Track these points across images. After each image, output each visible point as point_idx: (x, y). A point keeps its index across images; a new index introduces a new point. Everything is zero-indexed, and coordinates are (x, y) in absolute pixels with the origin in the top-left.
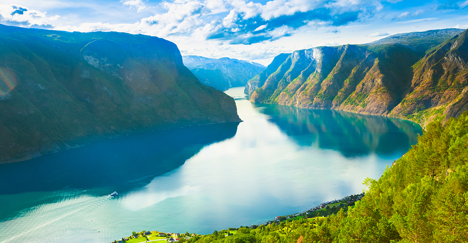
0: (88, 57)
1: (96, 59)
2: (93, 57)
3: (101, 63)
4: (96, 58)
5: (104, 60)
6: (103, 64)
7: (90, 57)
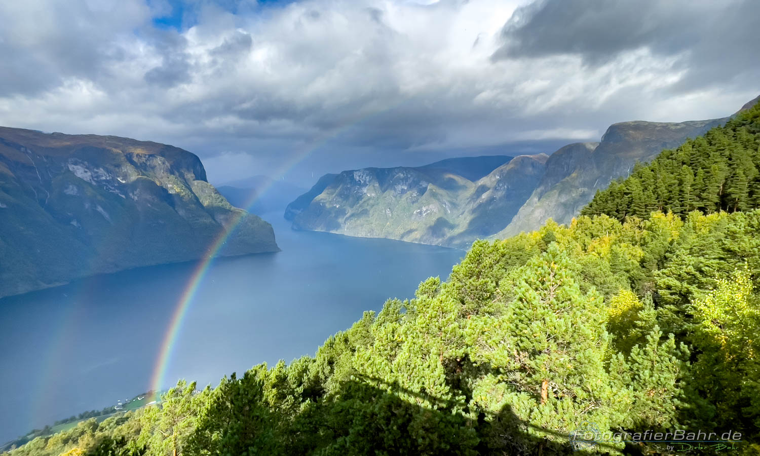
0: (75, 167)
1: (86, 170)
2: (82, 166)
3: (94, 176)
4: (86, 168)
5: (98, 172)
6: (97, 177)
7: (77, 166)
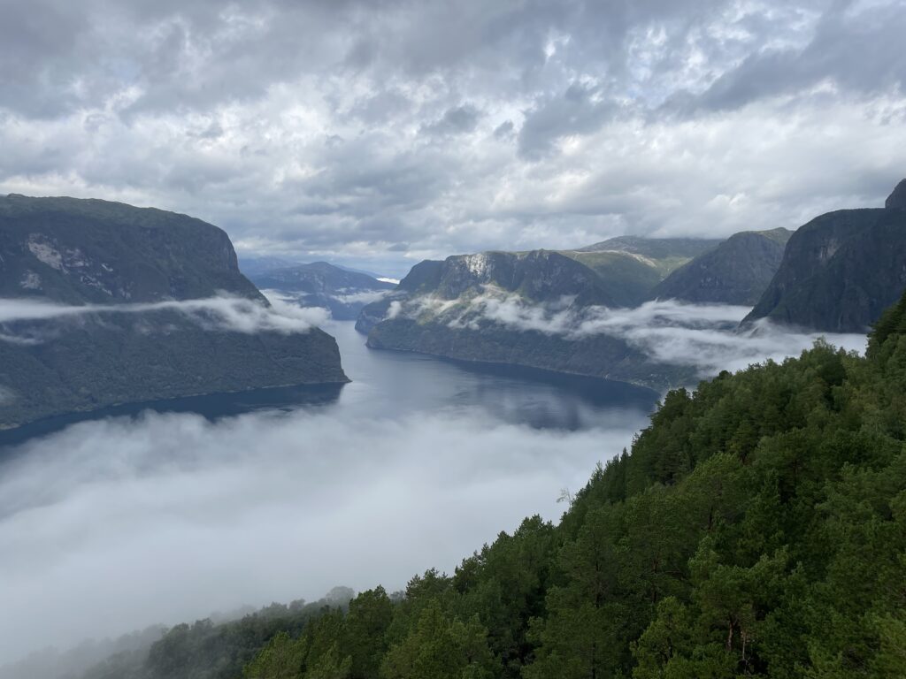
0: (38, 246)
1: (55, 251)
2: (48, 246)
3: (65, 260)
4: (55, 248)
5: (72, 255)
6: (71, 262)
7: (42, 245)
